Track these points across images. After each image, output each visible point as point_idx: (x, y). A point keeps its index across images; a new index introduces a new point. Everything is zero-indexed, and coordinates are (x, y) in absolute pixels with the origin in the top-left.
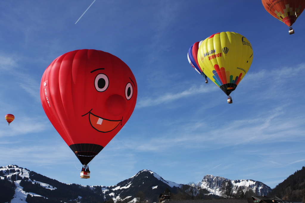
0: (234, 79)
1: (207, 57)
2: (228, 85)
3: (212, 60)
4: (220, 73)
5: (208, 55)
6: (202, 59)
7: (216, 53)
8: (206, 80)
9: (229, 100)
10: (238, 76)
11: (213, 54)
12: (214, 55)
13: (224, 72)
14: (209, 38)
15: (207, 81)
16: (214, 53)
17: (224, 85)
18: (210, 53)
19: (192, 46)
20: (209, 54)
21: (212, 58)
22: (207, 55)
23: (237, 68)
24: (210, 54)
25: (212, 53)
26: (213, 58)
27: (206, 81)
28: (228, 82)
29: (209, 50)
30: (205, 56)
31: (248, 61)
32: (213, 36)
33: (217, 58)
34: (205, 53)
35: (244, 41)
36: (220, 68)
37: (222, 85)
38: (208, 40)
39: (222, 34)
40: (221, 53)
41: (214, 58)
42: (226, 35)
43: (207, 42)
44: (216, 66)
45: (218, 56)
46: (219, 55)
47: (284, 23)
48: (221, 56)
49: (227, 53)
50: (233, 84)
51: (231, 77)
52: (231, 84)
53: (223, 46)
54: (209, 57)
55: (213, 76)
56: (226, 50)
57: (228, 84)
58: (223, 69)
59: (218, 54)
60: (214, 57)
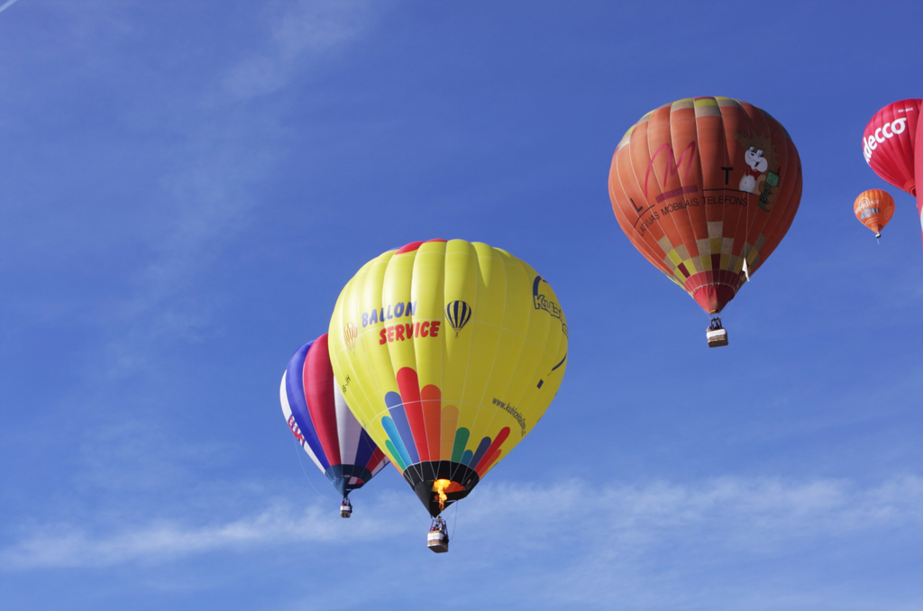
0: (472, 445)
1: (373, 331)
2: (444, 470)
3: (394, 346)
4: (416, 410)
5: (382, 319)
6: (350, 335)
7: (416, 319)
8: (344, 504)
9: (434, 537)
10: (493, 440)
11: (403, 321)
12: (407, 325)
13: (436, 407)
14: (397, 253)
15: (347, 508)
16: (407, 314)
17: (426, 465)
18: (392, 313)
19: (308, 348)
20: (385, 315)
21: (394, 337)
22: (374, 318)
23: (495, 401)
24: (390, 317)
25: (398, 315)
26: (400, 336)
27: (342, 508)
28: (446, 454)
29: (390, 302)
30: (364, 326)
31: (541, 383)
32: (415, 247)
33: (417, 340)
34: (369, 309)
35: (539, 293)
36: (421, 388)
37: (418, 466)
38: (392, 260)
39: (454, 247)
40: (438, 323)
41: (403, 339)
42: (472, 252)
43: (384, 267)
44: (408, 376)
45: (424, 334)
46: (426, 329)
47: (691, 294)
48: (434, 335)
49: (461, 326)
50: (463, 467)
51: (463, 435)
52: (454, 465)
53: (450, 296)
54: (383, 331)
55: (384, 421)
56: (462, 314)
57: (443, 462)
58: (433, 391)
59: (426, 324)
60: (405, 334)
